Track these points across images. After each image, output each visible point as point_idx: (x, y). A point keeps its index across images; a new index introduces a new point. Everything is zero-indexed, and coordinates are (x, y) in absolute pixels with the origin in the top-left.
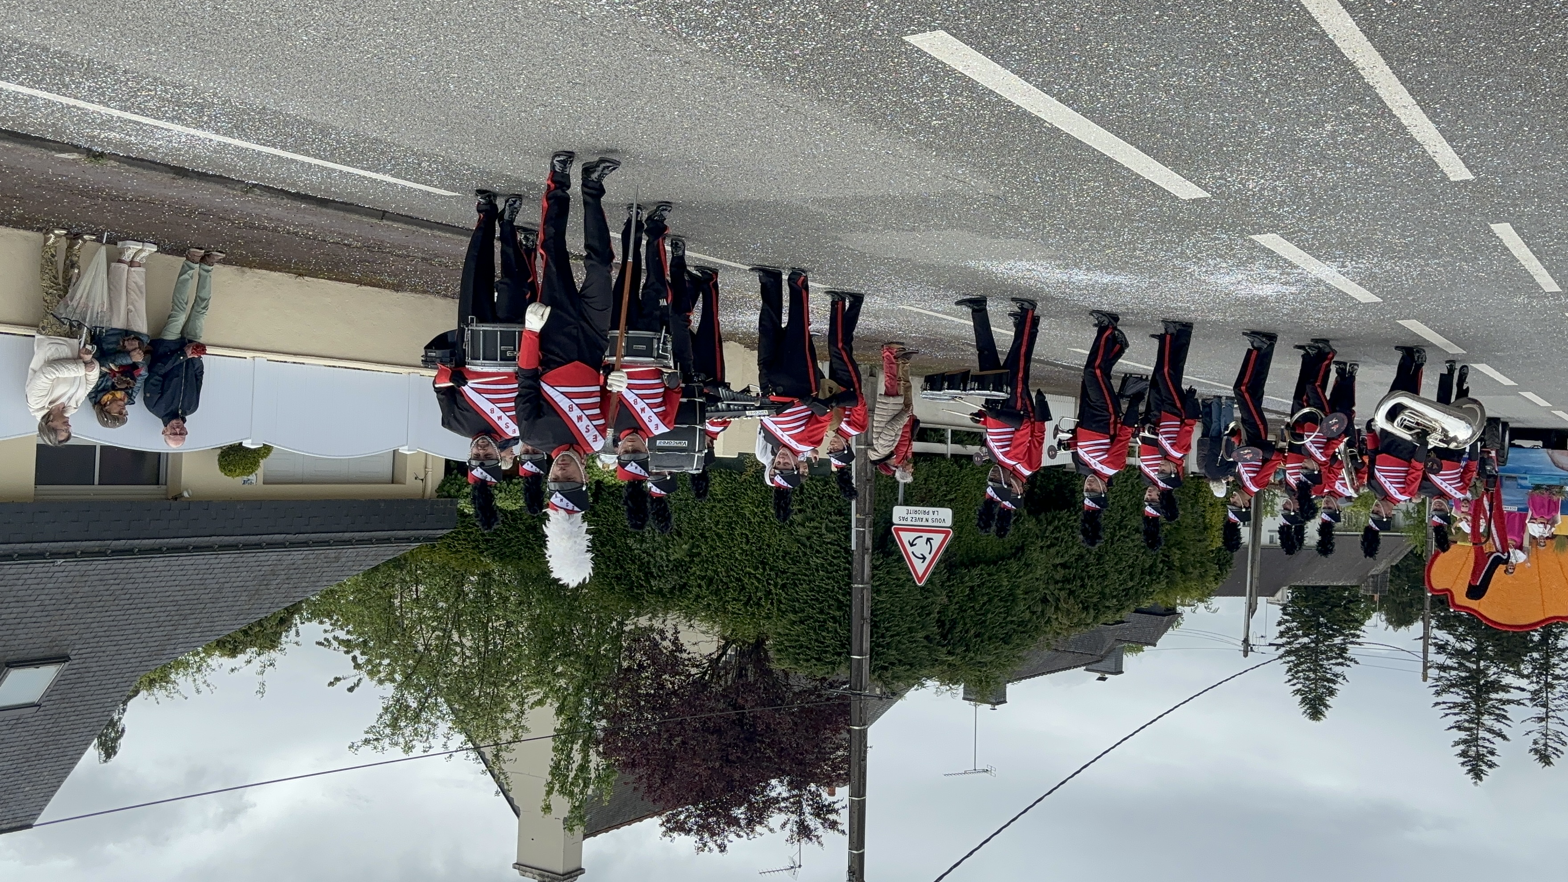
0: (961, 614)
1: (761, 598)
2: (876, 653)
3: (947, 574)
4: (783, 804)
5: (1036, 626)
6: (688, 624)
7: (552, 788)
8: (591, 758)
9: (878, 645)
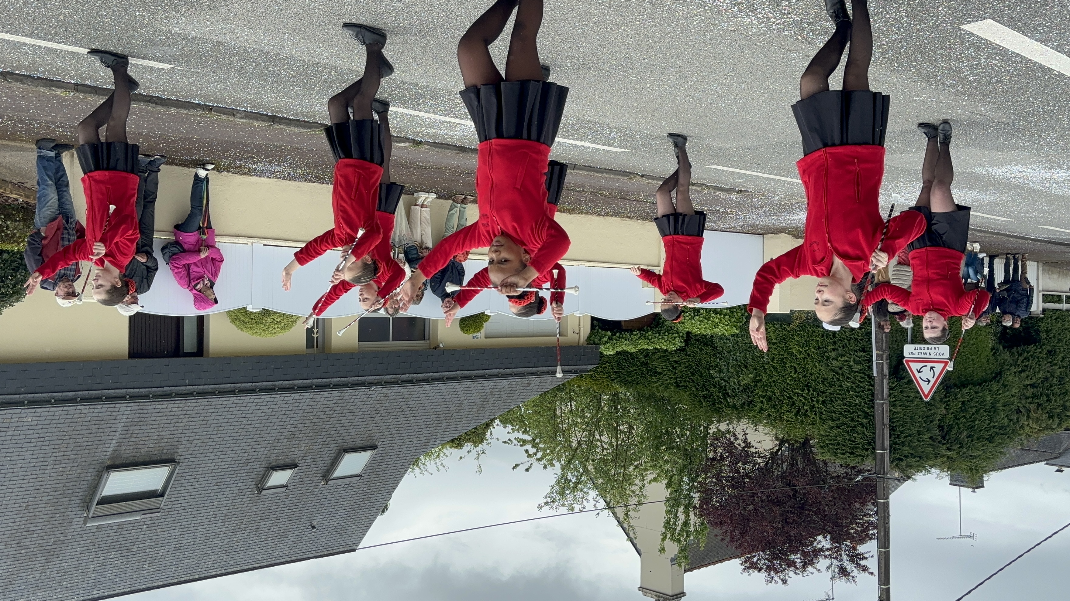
0: (956, 421)
1: (807, 411)
2: (894, 449)
3: (945, 393)
4: (827, 553)
5: (1013, 430)
6: (755, 428)
7: (666, 537)
8: (691, 517)
9: (895, 444)
